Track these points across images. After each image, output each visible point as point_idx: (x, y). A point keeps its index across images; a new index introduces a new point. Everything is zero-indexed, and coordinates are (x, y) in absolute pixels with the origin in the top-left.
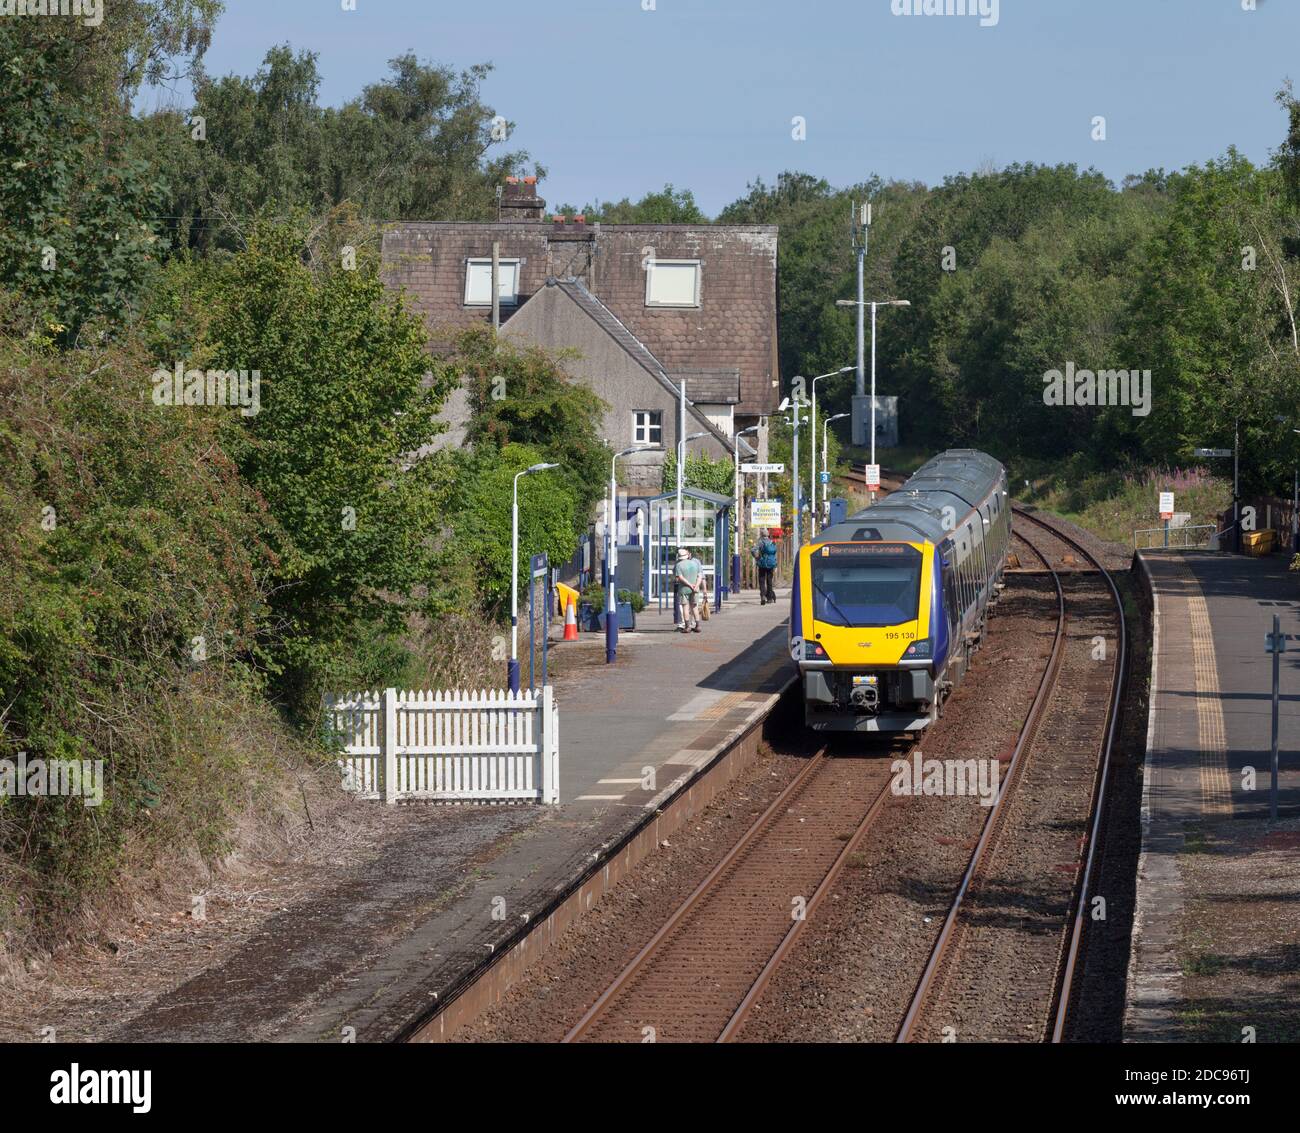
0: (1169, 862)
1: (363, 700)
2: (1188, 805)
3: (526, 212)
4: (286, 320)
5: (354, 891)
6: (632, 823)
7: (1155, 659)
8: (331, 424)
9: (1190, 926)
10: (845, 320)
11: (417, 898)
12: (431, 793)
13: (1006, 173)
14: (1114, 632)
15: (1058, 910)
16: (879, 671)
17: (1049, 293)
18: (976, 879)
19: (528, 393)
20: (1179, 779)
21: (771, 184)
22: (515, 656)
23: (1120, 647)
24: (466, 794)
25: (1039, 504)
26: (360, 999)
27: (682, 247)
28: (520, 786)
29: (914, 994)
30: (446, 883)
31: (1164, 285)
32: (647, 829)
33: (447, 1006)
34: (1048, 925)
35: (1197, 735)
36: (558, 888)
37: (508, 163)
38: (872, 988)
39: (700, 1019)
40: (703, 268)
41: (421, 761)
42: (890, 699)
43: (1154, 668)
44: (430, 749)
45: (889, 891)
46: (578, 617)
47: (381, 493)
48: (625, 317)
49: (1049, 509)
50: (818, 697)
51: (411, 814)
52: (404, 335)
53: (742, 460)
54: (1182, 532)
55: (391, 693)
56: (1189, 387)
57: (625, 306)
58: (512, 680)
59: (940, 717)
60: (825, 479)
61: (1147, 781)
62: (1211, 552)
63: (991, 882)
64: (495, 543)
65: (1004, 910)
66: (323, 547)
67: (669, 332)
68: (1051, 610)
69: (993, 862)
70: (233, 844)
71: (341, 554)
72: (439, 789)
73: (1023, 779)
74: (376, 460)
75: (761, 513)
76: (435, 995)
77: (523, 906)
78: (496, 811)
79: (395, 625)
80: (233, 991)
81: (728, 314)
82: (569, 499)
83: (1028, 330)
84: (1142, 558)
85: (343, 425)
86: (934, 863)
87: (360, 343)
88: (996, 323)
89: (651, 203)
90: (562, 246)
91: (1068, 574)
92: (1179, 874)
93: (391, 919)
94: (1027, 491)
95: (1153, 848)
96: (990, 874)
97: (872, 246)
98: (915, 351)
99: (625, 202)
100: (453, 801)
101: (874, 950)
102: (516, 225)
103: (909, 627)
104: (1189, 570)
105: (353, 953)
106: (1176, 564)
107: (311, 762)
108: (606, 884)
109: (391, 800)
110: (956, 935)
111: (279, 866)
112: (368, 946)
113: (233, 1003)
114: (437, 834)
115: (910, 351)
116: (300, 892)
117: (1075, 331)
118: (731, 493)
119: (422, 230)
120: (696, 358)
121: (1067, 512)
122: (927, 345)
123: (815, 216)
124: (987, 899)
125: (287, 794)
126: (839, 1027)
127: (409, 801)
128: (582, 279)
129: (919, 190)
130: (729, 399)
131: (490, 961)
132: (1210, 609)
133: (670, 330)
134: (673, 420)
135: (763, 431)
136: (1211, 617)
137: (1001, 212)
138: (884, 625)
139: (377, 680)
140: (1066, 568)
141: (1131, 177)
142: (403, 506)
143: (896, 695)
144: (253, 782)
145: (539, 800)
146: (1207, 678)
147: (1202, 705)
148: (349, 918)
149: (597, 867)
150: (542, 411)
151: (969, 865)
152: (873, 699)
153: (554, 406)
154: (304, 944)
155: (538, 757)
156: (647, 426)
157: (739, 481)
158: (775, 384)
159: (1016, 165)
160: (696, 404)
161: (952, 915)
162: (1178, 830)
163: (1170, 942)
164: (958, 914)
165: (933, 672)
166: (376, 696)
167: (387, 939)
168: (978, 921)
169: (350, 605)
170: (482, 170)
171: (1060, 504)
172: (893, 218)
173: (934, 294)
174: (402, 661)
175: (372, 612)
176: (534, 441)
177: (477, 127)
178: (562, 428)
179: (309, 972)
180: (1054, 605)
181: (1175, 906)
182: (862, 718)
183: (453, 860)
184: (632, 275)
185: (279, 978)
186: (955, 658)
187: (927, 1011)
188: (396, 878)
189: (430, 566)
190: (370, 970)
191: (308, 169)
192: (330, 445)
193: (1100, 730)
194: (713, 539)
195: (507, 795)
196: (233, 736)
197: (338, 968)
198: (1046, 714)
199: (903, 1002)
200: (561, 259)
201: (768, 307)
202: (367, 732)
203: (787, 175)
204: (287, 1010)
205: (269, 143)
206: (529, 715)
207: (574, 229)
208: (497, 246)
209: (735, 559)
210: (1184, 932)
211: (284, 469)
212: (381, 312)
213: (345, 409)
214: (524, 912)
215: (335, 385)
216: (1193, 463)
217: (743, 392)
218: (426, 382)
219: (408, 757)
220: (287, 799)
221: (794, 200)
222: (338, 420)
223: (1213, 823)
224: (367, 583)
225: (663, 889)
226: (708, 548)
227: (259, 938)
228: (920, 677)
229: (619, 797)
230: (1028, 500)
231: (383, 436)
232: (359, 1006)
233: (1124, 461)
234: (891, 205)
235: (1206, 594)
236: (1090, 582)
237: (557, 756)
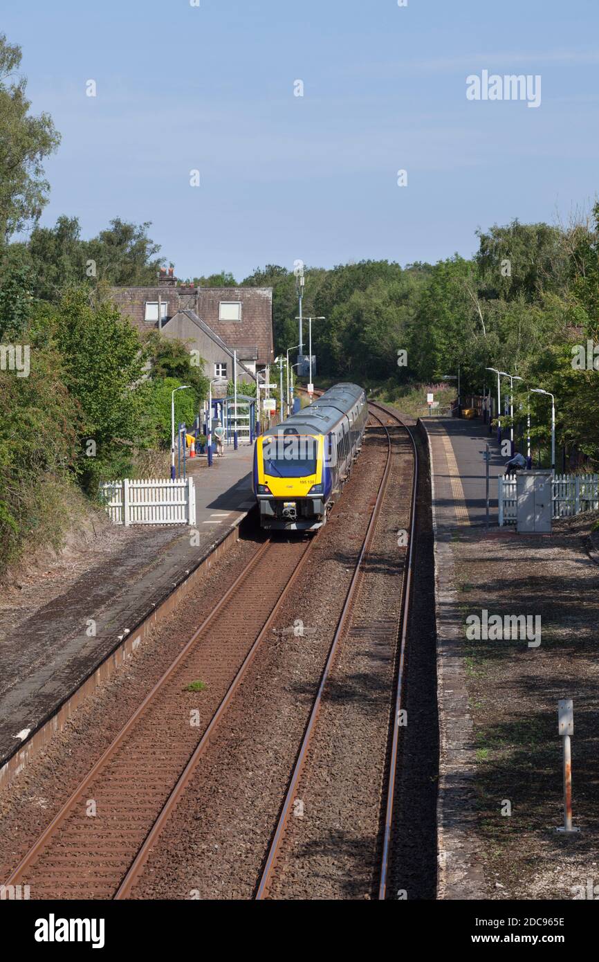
0: (446, 546)
1: (115, 484)
2: (451, 522)
3: (169, 282)
4: (81, 329)
5: (116, 562)
6: (226, 532)
7: (431, 462)
8: (101, 371)
9: (458, 572)
10: (294, 324)
11: (142, 565)
12: (143, 521)
13: (359, 264)
14: (411, 451)
15: (399, 565)
16: (297, 500)
17: (378, 313)
18: (366, 553)
19: (174, 357)
20: (447, 511)
21: (263, 269)
22: (173, 465)
23: (414, 456)
24: (158, 521)
25: (376, 399)
26: (124, 607)
27: (233, 296)
28: (180, 518)
29: (346, 601)
30: (153, 558)
31: (429, 310)
32: (231, 535)
33: (157, 609)
34: (397, 571)
35: (452, 493)
36: (199, 559)
37: (159, 262)
38: (328, 598)
39: (258, 612)
40: (242, 305)
41: (139, 508)
42: (303, 514)
43: (432, 466)
44: (143, 504)
45: (331, 559)
46: (195, 448)
47: (122, 400)
48: (211, 325)
49: (380, 400)
50: (267, 513)
51: (136, 530)
52: (130, 334)
53: (259, 383)
54: (436, 410)
55: (126, 481)
56: (439, 351)
57: (210, 321)
58: (173, 475)
59: (327, 520)
60: (292, 390)
61: (434, 513)
62: (449, 418)
63: (372, 554)
64: (163, 418)
65: (378, 566)
66: (99, 422)
67: (228, 331)
68: (386, 442)
69: (372, 546)
70: (65, 544)
71: (106, 424)
72: (147, 519)
73: (380, 512)
74: (120, 386)
75: (267, 404)
76: (154, 604)
77: (186, 567)
78: (170, 528)
79: (127, 454)
80: (71, 604)
81: (253, 323)
82: (192, 400)
83: (370, 328)
84: (421, 420)
85: (106, 372)
86: (348, 547)
87: (112, 338)
88: (357, 325)
89: (212, 278)
90: (185, 296)
91: (390, 427)
92: (451, 550)
93: (132, 574)
94: (371, 394)
95: (439, 540)
96: (371, 551)
97: (305, 294)
98: (324, 337)
99: (203, 278)
100: (152, 524)
101: (328, 583)
102: (166, 288)
103: (312, 478)
104: (441, 425)
105: (118, 588)
106: (436, 423)
107: (94, 509)
108: (216, 557)
109: (127, 525)
110: (360, 576)
111: (84, 553)
112: (124, 585)
113: (72, 609)
114: (147, 538)
115: (321, 337)
116: (94, 563)
117: (389, 328)
118: (255, 396)
119: (126, 290)
120: (239, 341)
121: (388, 402)
122: (329, 334)
123: (281, 282)
124: (371, 561)
125: (86, 523)
126: (316, 615)
127: (134, 525)
128: (193, 310)
129: (322, 271)
130: (254, 358)
131: (173, 590)
132: (451, 441)
133: (229, 330)
134: (231, 367)
135: (267, 371)
136: (452, 444)
137: (358, 280)
138: (299, 477)
139: (120, 475)
140: (389, 425)
141: (409, 265)
142: (131, 405)
143: (305, 512)
144: (72, 518)
145: (187, 524)
146: (454, 470)
147: (453, 481)
148: (115, 573)
149: (213, 550)
150: (180, 364)
151: (362, 547)
152: (294, 514)
153: (185, 362)
154: (98, 584)
155: (187, 506)
156: (221, 370)
157: (258, 392)
158: (272, 351)
159: (363, 261)
160: (240, 360)
161: (358, 568)
162: (448, 532)
163: (450, 578)
164: (360, 568)
165: (323, 500)
166: (121, 482)
167: (132, 582)
168: (368, 571)
169: (109, 446)
170: (147, 265)
171: (385, 399)
172: (314, 283)
173: (331, 313)
174: (129, 467)
175: (118, 447)
176: (177, 377)
177: (145, 248)
178: (188, 371)
179: (101, 596)
180: (386, 440)
181: (451, 564)
182: (289, 523)
183: (154, 549)
184: (213, 307)
185: (89, 599)
186: (335, 491)
187: (351, 608)
188: (132, 557)
189: (142, 429)
190: (126, 594)
191: (77, 266)
192: (101, 380)
193: (410, 490)
194: (249, 415)
195: (174, 522)
196: (63, 500)
197: (113, 594)
198: (387, 485)
199: (341, 604)
200: (185, 301)
201: (269, 321)
202: (117, 496)
203: (269, 266)
204: (94, 612)
205: (59, 255)
206: (183, 489)
207: (189, 289)
208: (160, 297)
209: (257, 423)
210: (456, 574)
211: (82, 390)
212: (120, 324)
213: (107, 365)
214: (186, 570)
215: (103, 355)
216: (439, 381)
217: (259, 355)
218: (139, 354)
219: (134, 507)
220: (86, 525)
221: (272, 276)
222: (104, 370)
223: (462, 529)
224: (117, 436)
225: (239, 559)
226: (246, 419)
227: (79, 582)
228: (317, 503)
229: (220, 522)
230: (371, 397)
231: (122, 376)
232: (124, 610)
233: (410, 381)
234: (312, 278)
235: (449, 435)
236: (400, 430)
237: (195, 506)
